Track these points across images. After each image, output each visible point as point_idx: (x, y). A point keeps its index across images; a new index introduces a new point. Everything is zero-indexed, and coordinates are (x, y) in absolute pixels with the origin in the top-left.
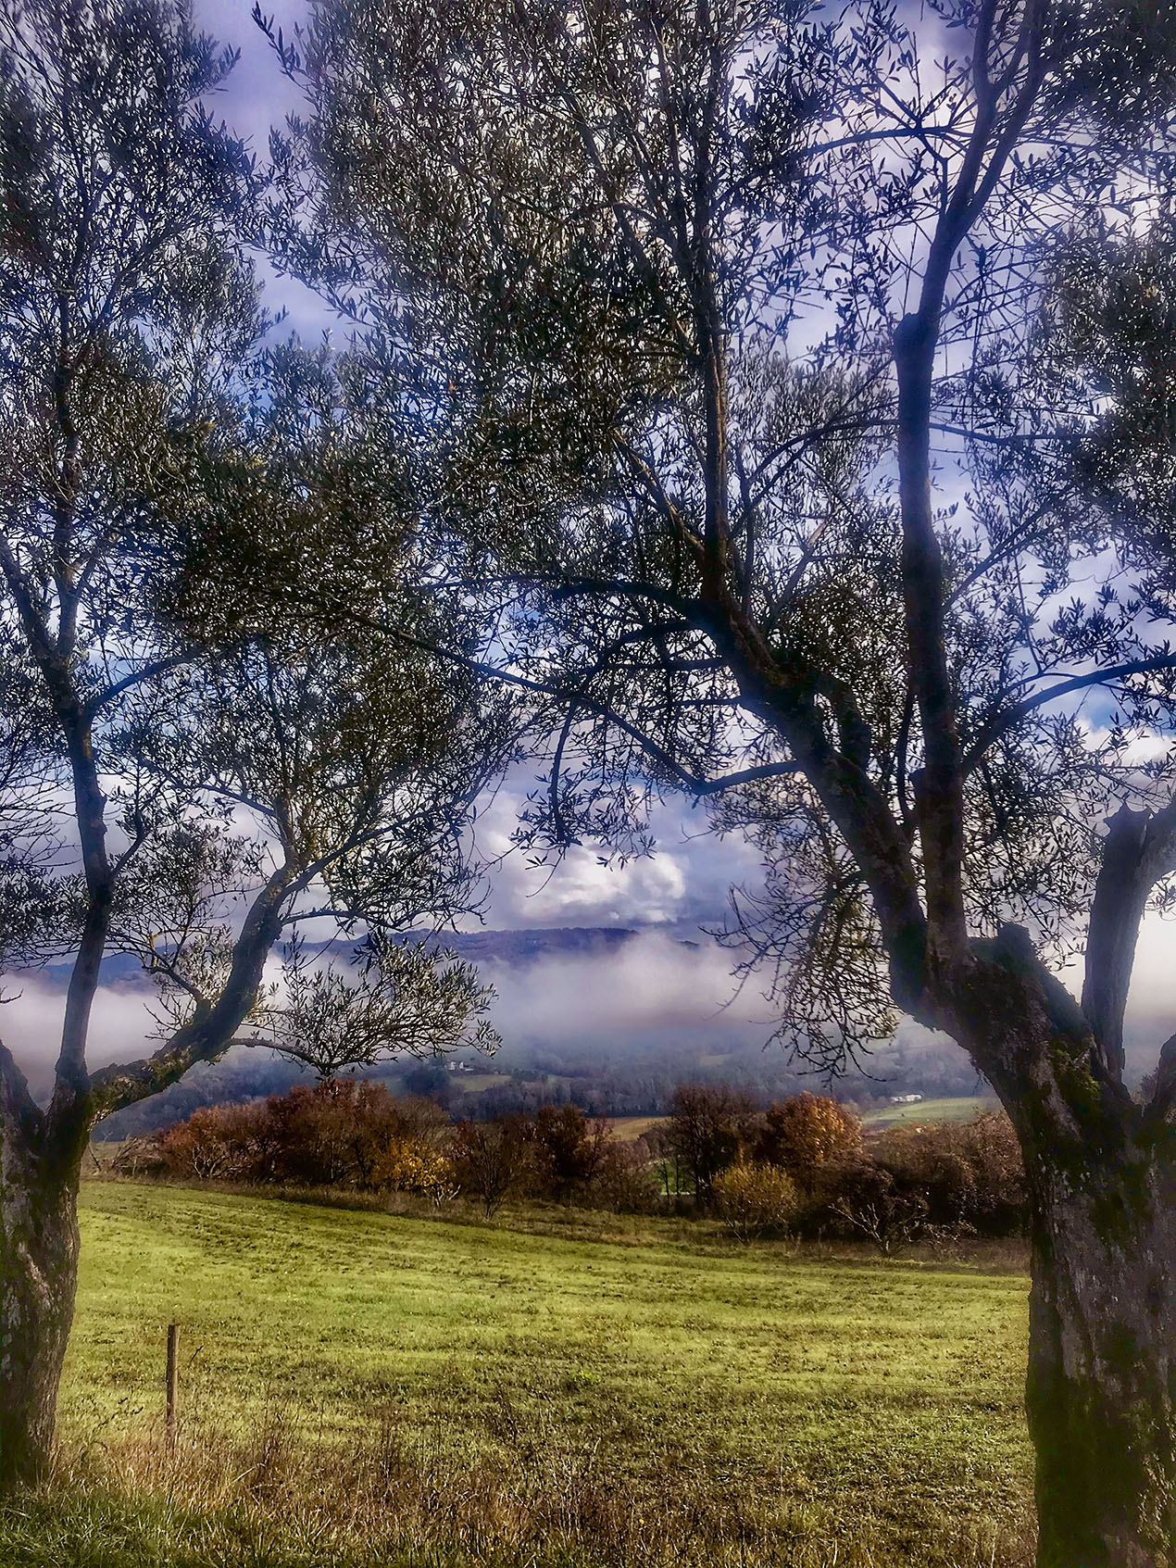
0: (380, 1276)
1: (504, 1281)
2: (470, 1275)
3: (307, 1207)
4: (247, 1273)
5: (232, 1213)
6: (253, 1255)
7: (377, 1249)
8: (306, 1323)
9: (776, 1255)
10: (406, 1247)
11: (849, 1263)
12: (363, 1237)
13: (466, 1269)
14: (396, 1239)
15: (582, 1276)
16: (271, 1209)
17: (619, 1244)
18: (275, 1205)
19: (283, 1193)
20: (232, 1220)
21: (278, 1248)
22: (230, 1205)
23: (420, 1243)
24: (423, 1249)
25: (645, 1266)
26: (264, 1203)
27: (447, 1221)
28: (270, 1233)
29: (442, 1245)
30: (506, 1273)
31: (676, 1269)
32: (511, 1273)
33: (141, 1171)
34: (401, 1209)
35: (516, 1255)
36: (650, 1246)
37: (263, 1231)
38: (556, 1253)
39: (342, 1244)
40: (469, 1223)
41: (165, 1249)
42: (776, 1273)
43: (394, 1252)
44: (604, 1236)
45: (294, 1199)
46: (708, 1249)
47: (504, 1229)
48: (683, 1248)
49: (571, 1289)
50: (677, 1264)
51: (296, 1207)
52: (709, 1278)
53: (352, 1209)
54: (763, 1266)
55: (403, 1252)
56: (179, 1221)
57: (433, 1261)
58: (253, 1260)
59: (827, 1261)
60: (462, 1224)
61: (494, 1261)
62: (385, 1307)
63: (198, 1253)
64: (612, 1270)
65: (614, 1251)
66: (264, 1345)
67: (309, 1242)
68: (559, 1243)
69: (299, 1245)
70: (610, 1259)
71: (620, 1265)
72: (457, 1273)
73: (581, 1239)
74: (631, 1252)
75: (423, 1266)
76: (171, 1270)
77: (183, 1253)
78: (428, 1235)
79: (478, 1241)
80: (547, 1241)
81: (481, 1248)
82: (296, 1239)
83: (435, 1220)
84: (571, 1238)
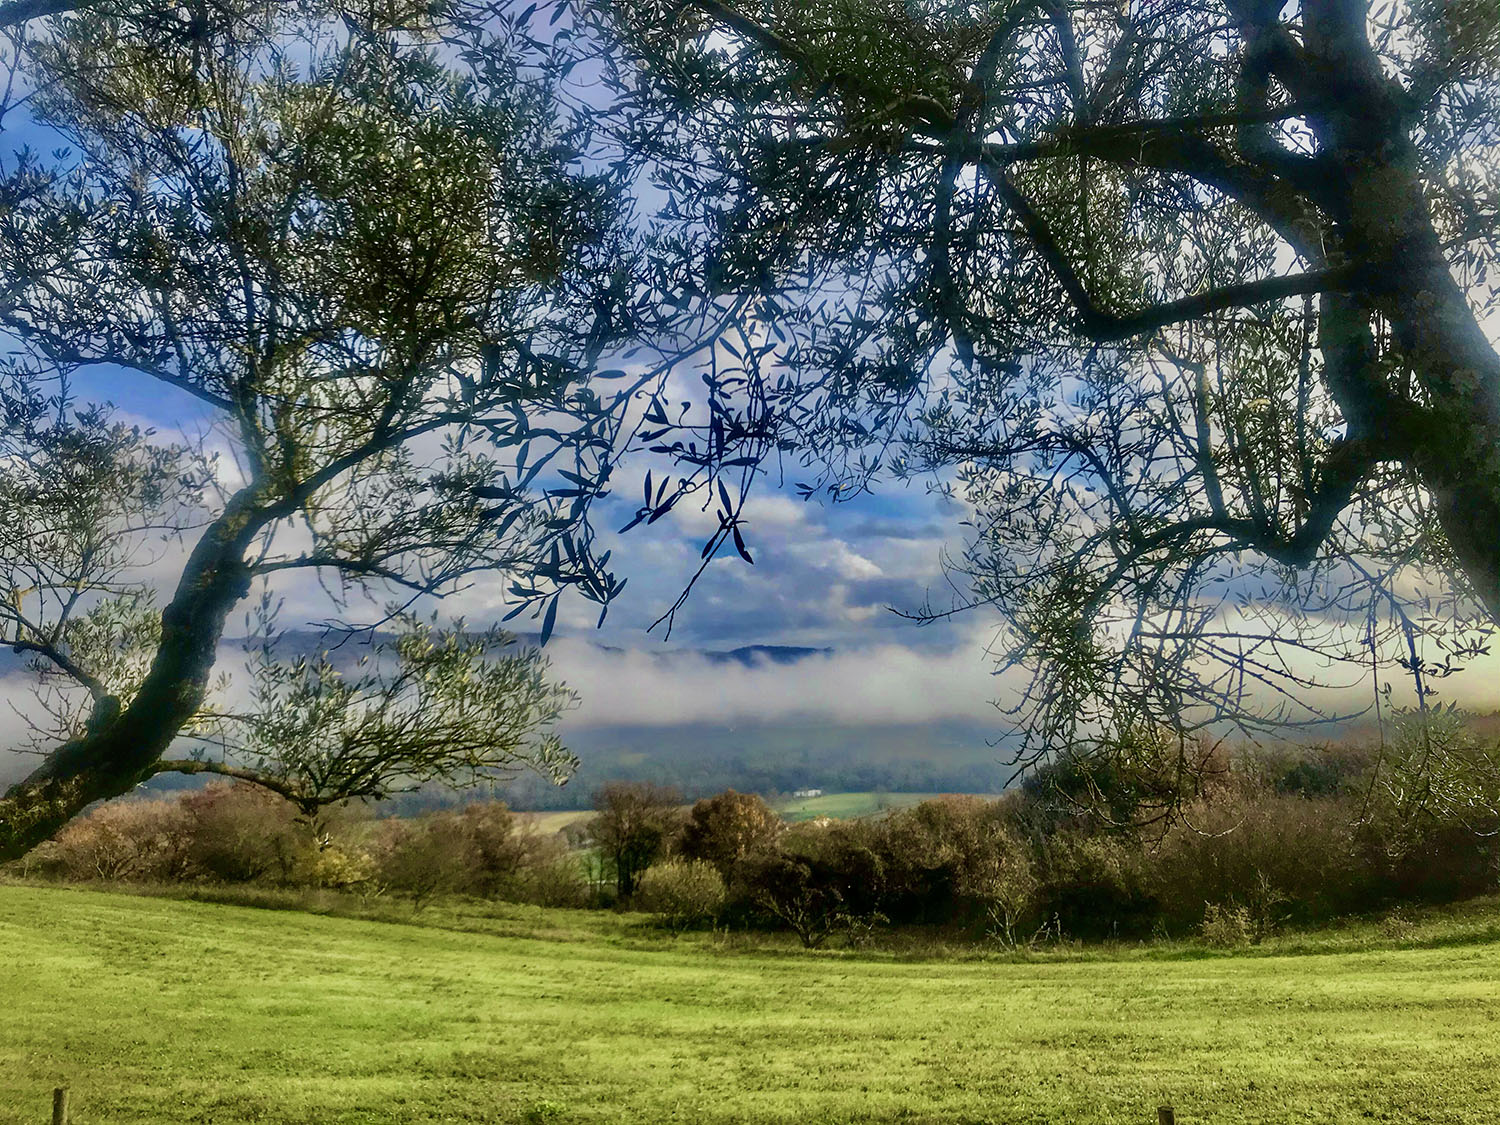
0: (304, 982)
1: (439, 985)
2: (401, 978)
3: (223, 908)
4: (154, 984)
5: (138, 917)
6: (161, 963)
7: (300, 951)
8: (224, 1047)
9: (705, 948)
10: (331, 948)
11: (775, 953)
12: (285, 938)
13: (397, 971)
14: (322, 939)
15: (518, 976)
16: (183, 910)
17: (551, 940)
18: (188, 905)
19: (196, 894)
20: (139, 924)
21: (190, 954)
22: (135, 907)
23: (346, 943)
24: (350, 950)
25: (580, 963)
26: (176, 904)
27: (373, 919)
28: (181, 938)
29: (369, 945)
30: (440, 974)
31: (610, 965)
32: (446, 975)
33: (34, 870)
34: (325, 908)
35: (448, 954)
36: (582, 941)
37: (172, 936)
38: (487, 951)
39: (262, 947)
40: (396, 921)
41: (60, 961)
42: (706, 966)
43: (320, 955)
44: (536, 932)
45: (209, 899)
46: (639, 943)
47: (433, 927)
48: (614, 942)
49: (508, 991)
50: (609, 960)
51: (211, 907)
52: (644, 974)
53: (273, 909)
54: (693, 959)
55: (329, 955)
56: (75, 927)
57: (361, 964)
58: (161, 969)
59: (753, 952)
60: (390, 922)
61: (426, 961)
62: (312, 1020)
63: (97, 963)
64: (548, 968)
65: (547, 947)
66: (174, 1076)
67: (225, 946)
68: (490, 940)
69: (214, 949)
70: (544, 956)
71: (554, 962)
72: (388, 975)
73: (512, 935)
74: (564, 948)
75: (351, 970)
76: (65, 984)
77: (81, 964)
78: (354, 935)
79: (408, 940)
80: (477, 939)
81: (411, 948)
82: (211, 943)
83: (362, 918)
84: (502, 935)
